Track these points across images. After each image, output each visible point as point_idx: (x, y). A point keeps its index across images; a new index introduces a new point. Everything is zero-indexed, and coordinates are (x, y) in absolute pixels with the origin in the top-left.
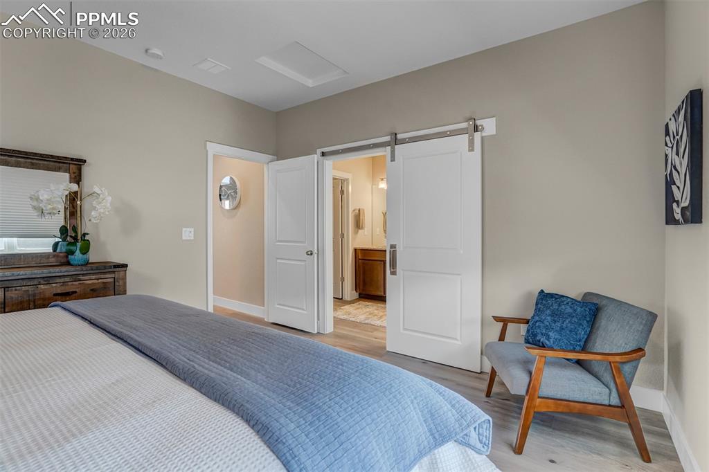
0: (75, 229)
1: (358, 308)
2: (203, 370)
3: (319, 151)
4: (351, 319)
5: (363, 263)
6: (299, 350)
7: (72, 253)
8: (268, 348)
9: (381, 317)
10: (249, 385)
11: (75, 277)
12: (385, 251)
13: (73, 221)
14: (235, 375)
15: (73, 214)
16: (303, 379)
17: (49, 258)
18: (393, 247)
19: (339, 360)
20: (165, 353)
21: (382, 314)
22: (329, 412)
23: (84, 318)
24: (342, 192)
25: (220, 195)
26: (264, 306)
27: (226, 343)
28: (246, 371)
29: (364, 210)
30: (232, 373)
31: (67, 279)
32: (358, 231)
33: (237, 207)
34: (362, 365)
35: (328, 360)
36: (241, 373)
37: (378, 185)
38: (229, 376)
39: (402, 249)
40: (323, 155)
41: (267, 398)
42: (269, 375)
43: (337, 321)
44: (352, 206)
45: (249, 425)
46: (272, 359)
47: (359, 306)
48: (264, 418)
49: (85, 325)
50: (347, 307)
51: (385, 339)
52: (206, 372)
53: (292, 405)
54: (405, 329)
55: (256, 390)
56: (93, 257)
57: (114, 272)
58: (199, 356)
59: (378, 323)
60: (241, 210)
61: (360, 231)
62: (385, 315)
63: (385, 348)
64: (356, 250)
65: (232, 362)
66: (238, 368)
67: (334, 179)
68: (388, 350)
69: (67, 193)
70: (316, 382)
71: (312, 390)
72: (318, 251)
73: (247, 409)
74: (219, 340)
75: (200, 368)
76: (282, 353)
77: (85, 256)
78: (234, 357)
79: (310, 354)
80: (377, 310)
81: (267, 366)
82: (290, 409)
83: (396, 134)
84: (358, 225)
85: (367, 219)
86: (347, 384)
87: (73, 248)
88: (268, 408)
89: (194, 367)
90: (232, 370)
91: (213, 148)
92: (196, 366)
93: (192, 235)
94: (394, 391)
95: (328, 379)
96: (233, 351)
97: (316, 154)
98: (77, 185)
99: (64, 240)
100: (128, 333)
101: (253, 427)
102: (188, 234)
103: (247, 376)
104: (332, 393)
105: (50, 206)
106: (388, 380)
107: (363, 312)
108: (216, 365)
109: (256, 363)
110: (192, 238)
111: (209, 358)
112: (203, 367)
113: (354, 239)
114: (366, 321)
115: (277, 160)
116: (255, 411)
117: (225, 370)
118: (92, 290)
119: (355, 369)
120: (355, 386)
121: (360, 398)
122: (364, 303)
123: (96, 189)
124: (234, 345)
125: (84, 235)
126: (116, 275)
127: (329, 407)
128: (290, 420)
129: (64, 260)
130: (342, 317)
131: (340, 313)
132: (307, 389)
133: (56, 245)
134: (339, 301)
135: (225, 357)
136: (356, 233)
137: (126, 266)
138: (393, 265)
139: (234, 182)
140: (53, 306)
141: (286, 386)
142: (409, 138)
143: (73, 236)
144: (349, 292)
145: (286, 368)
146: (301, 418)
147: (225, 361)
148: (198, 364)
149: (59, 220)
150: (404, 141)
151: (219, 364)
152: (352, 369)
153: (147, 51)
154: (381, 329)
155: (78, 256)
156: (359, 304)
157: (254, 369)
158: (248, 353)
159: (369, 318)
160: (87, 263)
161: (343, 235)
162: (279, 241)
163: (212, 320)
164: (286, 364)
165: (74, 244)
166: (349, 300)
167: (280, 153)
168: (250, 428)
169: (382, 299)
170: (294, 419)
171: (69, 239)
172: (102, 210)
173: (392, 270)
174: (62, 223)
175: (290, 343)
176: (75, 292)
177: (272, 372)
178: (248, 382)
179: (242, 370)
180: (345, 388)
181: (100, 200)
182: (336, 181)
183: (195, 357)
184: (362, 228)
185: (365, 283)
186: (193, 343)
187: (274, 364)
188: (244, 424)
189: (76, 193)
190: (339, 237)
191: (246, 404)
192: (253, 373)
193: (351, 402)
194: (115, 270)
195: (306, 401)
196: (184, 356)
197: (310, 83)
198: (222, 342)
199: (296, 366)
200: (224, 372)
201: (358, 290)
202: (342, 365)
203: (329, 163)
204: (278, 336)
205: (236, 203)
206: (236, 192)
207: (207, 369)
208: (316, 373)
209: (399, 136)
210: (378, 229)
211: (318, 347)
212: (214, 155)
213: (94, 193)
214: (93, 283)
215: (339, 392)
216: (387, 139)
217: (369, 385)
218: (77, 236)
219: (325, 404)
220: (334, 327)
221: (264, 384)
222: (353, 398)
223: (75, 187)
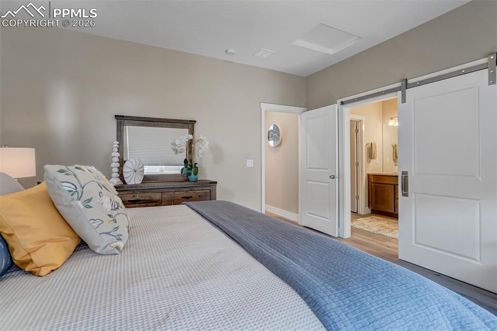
0: (191, 161)
1: (371, 221)
2: (268, 253)
3: (339, 101)
4: (365, 229)
5: (375, 186)
6: (333, 249)
7: (190, 174)
8: (309, 244)
9: (392, 230)
10: (299, 268)
11: (191, 188)
12: (398, 177)
13: (191, 156)
14: (289, 260)
15: (190, 152)
16: (339, 271)
17: (179, 177)
18: (403, 173)
19: (366, 261)
20: (244, 239)
21: (392, 228)
22: (363, 300)
23: (198, 212)
24: (357, 131)
25: (268, 137)
26: (298, 214)
27: (280, 237)
28: (296, 259)
29: (375, 144)
30: (287, 258)
31: (188, 189)
32: (370, 161)
33: (280, 145)
34: (387, 268)
35: (357, 259)
36: (293, 259)
37: (388, 124)
38: (285, 260)
39: (413, 175)
40: (342, 104)
41: (314, 281)
42: (313, 264)
43: (354, 230)
44: (366, 141)
45: (302, 297)
46: (314, 253)
47: (371, 220)
48: (313, 294)
49: (199, 216)
50: (361, 220)
51: (397, 249)
52: (270, 254)
53: (332, 289)
54: (416, 243)
55: (305, 273)
56: (200, 177)
57: (210, 186)
58: (263, 244)
59: (390, 235)
60: (282, 147)
61: (372, 160)
62: (398, 229)
63: (397, 256)
64: (368, 175)
65: (286, 250)
66: (290, 255)
67: (351, 121)
68: (399, 258)
69: (187, 140)
70: (350, 275)
71: (346, 281)
72: (339, 175)
73: (300, 285)
74: (275, 235)
75: (266, 252)
76: (320, 249)
77: (196, 176)
78: (287, 247)
79: (342, 253)
80: (388, 224)
81: (310, 257)
82: (331, 291)
83: (406, 80)
84: (371, 155)
85: (378, 151)
86: (376, 281)
87: (190, 171)
88: (315, 288)
89: (262, 250)
90: (286, 256)
91: (265, 107)
92: (264, 250)
93: (252, 164)
94: (420, 295)
95: (359, 274)
96: (286, 243)
97: (337, 103)
98: (192, 136)
99: (186, 167)
100: (222, 224)
101: (304, 299)
102: (250, 163)
103: (297, 262)
104: (364, 286)
105: (180, 148)
106: (413, 285)
107: (376, 225)
108: (275, 251)
109: (302, 254)
110: (253, 166)
111: (270, 246)
112: (267, 251)
113: (366, 167)
114: (379, 232)
115: (307, 111)
116: (306, 288)
117: (282, 255)
118: (199, 196)
119: (382, 270)
120: (383, 284)
121: (389, 295)
122: (375, 217)
123: (202, 138)
124: (286, 239)
125: (196, 164)
126: (211, 188)
127: (363, 297)
128: (332, 300)
129: (186, 178)
130: (358, 227)
131: (356, 224)
132: (343, 279)
133: (182, 170)
134: (355, 214)
135: (280, 246)
136: (369, 162)
137: (216, 183)
138: (405, 188)
139: (278, 128)
140: (182, 204)
141: (326, 274)
142: (419, 82)
143: (190, 165)
144: (363, 208)
145: (324, 260)
146: (341, 300)
147: (282, 249)
148: (264, 249)
149: (183, 156)
150: (415, 85)
151: (277, 251)
152: (379, 270)
153: (226, 52)
154: (393, 240)
155: (192, 177)
156: (372, 218)
157: (301, 258)
158: (296, 246)
159: (381, 230)
160: (196, 181)
161: (358, 164)
162: (309, 168)
163: (269, 220)
164: (324, 258)
165: (190, 169)
166: (363, 214)
167: (309, 105)
168: (302, 300)
169: (394, 216)
170: (336, 300)
171: (188, 166)
172: (204, 150)
173: (404, 192)
174: (185, 158)
175: (325, 243)
176: (191, 197)
177: (315, 262)
178: (298, 266)
179: (293, 257)
180: (374, 284)
181: (203, 143)
182: (352, 122)
183: (261, 244)
184: (374, 158)
185: (376, 202)
186: (259, 235)
187: (315, 256)
188: (298, 295)
189: (192, 140)
190: (355, 165)
191: (299, 282)
192: (301, 260)
193: (381, 297)
194: (211, 185)
195: (343, 288)
196: (255, 242)
197: (331, 52)
198: (278, 236)
199: (332, 261)
200: (281, 257)
201: (371, 207)
202: (369, 265)
203: (347, 109)
204: (316, 237)
205: (279, 142)
206: (279, 135)
207: (270, 253)
208: (349, 268)
209: (410, 81)
210: (388, 159)
211: (347, 248)
212: (266, 111)
213: (201, 139)
214: (200, 192)
215: (370, 287)
216: (398, 85)
217: (395, 285)
218: (192, 165)
219: (359, 293)
220: (351, 234)
221: (310, 269)
222: (382, 294)
223: (191, 137)
